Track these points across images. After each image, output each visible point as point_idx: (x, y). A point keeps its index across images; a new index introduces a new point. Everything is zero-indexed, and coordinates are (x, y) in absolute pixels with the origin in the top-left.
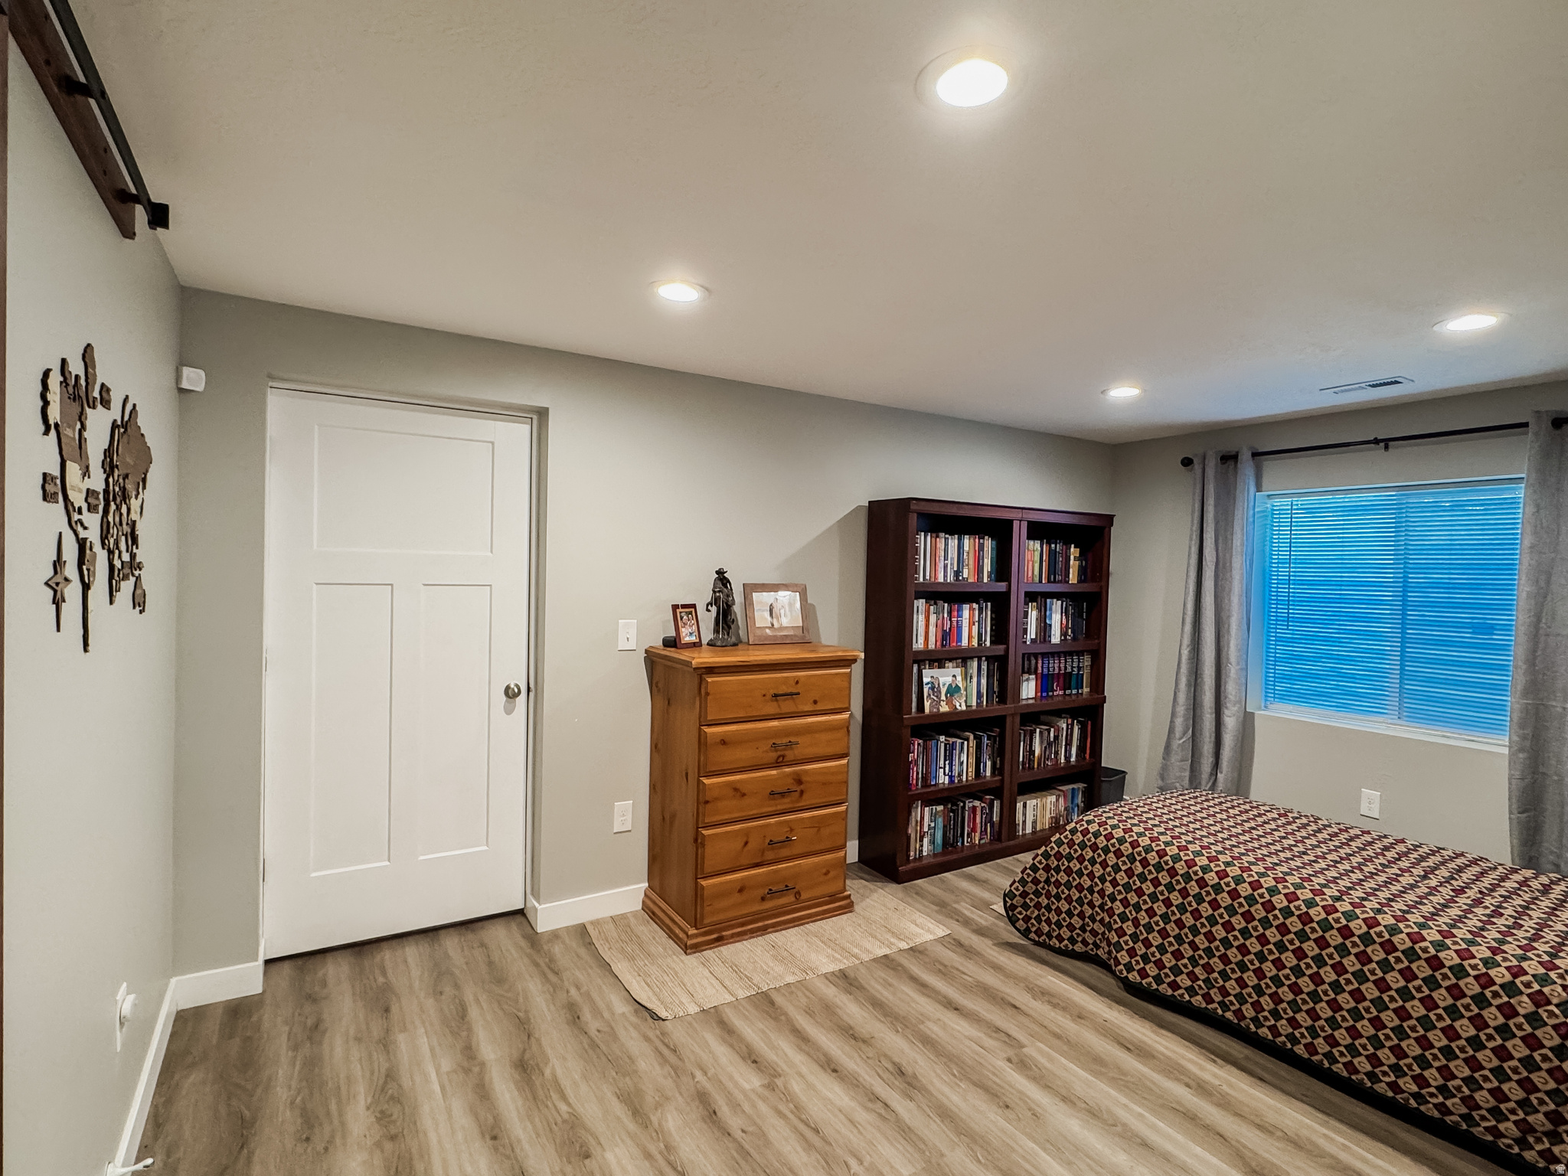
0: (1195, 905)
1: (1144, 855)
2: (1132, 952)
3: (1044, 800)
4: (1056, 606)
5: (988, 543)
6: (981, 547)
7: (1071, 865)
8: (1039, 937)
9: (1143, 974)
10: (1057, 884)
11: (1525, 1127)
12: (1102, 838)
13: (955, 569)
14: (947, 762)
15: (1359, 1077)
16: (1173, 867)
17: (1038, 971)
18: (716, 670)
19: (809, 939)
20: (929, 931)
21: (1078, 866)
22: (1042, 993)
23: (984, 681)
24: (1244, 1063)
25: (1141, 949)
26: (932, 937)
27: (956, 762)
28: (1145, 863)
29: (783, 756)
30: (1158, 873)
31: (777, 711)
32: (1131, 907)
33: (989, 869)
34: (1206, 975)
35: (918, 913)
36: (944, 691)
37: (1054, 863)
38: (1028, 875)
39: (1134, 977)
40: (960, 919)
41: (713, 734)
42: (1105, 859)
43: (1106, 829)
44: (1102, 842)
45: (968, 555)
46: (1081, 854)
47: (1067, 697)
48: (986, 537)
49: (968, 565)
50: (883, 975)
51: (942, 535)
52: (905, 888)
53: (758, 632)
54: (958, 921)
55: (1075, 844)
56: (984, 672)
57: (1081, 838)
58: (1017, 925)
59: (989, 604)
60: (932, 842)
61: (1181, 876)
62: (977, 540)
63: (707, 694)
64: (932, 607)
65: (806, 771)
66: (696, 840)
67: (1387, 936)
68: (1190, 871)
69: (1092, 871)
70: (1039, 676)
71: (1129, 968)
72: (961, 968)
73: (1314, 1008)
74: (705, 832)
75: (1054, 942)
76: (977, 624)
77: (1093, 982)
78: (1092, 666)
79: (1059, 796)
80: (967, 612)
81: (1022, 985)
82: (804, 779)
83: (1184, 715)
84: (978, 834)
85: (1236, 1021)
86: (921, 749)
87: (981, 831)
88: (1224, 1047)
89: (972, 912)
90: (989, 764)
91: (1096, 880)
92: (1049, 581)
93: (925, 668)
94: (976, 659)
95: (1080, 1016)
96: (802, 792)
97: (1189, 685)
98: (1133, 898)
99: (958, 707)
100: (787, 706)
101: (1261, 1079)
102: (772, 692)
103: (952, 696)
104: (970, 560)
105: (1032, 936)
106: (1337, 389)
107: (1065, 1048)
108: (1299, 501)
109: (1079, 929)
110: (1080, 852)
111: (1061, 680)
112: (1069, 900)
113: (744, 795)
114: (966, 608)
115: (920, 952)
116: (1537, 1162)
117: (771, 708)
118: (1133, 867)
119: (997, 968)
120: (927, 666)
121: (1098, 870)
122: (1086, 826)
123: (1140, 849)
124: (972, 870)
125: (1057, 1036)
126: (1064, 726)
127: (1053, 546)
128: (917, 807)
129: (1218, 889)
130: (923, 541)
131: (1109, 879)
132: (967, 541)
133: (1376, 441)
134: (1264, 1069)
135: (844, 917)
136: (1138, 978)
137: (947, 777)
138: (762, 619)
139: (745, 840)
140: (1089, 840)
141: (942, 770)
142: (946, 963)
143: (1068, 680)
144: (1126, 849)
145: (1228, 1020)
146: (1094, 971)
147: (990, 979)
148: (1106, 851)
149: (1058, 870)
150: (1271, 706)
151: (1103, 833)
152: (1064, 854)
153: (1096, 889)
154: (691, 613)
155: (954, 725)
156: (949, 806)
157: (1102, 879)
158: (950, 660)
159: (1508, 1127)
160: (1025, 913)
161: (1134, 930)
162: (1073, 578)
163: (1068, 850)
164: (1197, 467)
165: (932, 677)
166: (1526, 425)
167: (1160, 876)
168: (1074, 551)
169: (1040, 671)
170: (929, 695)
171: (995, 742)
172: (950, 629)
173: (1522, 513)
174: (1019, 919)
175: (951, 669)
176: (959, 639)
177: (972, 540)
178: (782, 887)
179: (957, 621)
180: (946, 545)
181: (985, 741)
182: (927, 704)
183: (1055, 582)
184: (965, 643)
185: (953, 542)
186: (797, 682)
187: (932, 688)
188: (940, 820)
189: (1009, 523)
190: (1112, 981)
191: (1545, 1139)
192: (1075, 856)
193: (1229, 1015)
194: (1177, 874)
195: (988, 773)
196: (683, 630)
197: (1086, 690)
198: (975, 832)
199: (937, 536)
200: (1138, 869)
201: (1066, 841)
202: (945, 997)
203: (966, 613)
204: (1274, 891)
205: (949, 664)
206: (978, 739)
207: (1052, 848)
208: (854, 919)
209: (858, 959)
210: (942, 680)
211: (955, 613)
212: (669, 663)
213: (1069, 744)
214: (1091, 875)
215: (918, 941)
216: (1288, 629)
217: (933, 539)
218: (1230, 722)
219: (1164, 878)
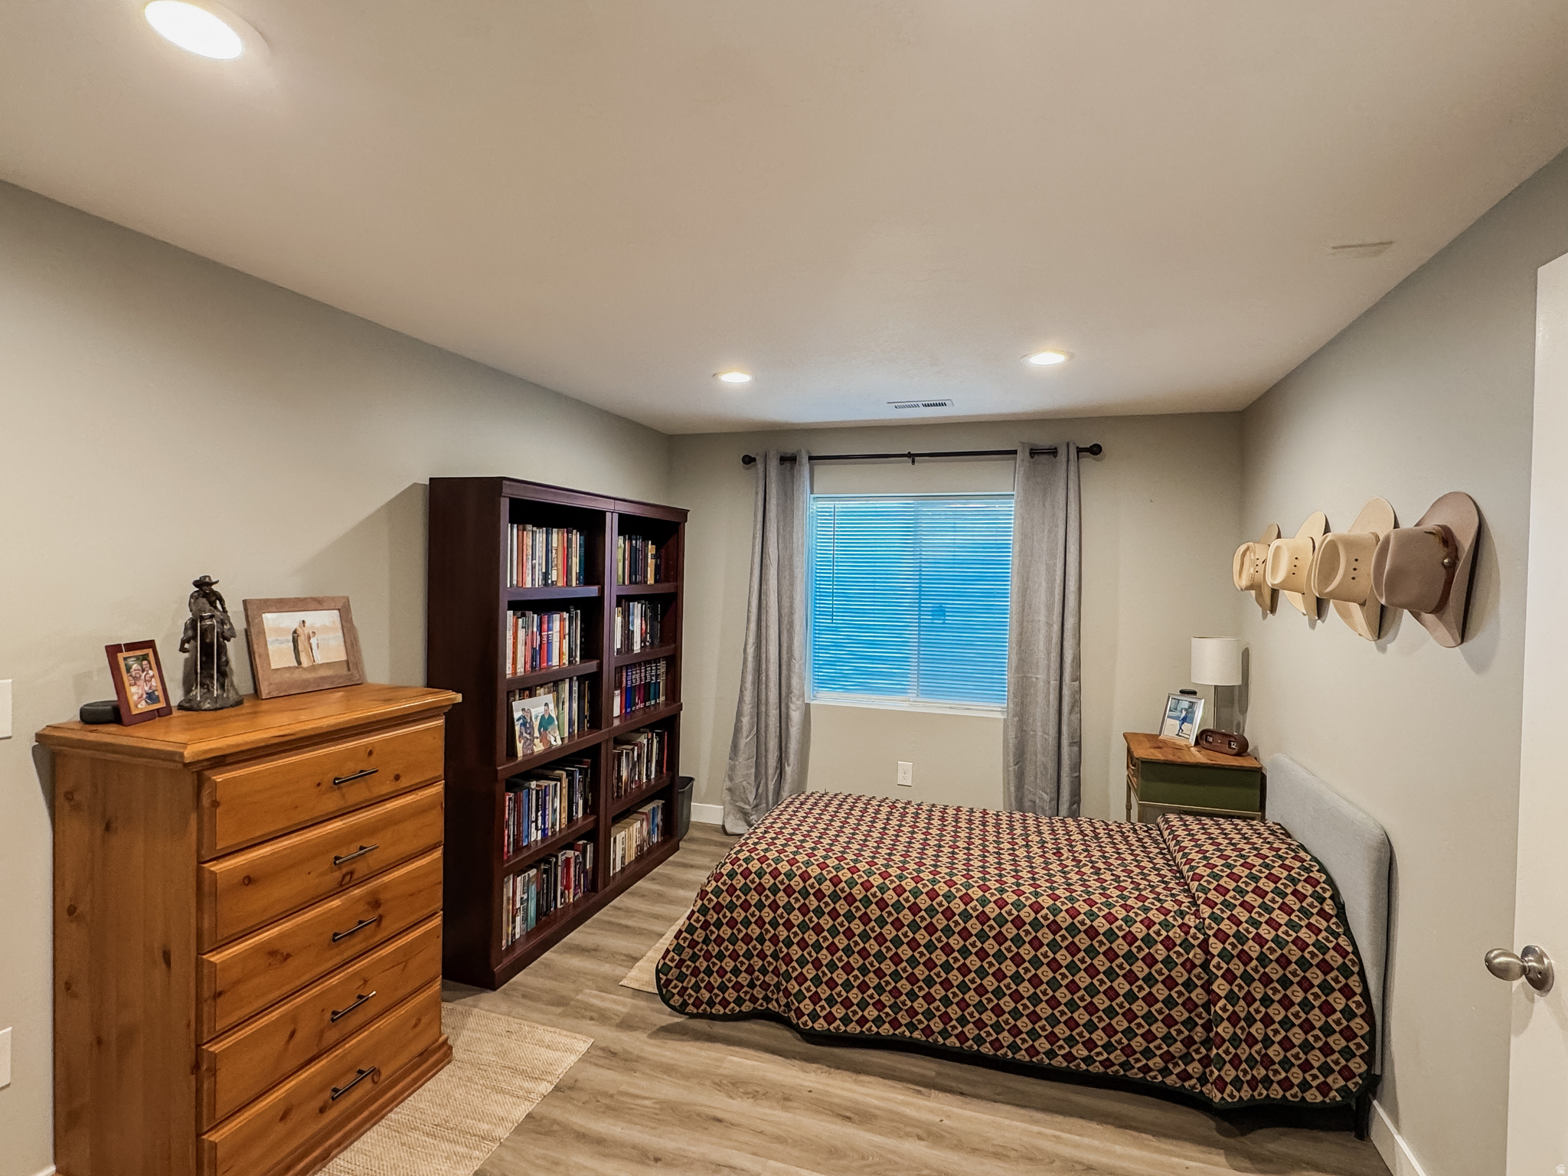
0: (878, 929)
1: (817, 886)
2: (815, 999)
3: (631, 829)
4: (637, 608)
5: (576, 538)
6: (569, 541)
7: (735, 915)
8: (698, 1008)
9: (830, 1018)
10: (719, 941)
11: (1168, 1057)
12: (767, 876)
13: (544, 571)
14: (540, 814)
15: (1039, 1057)
16: (850, 893)
17: (713, 1054)
18: (229, 760)
19: (405, 1139)
20: (568, 1050)
21: (743, 914)
22: (733, 1084)
23: (575, 706)
24: (939, 1080)
25: (824, 992)
26: (572, 1059)
27: (549, 811)
28: (819, 895)
29: (351, 873)
30: (835, 903)
31: (342, 804)
32: (810, 948)
33: (592, 931)
34: (893, 1000)
35: (541, 1027)
36: (536, 724)
37: (713, 917)
38: (685, 939)
39: (821, 1025)
40: (595, 1015)
41: (230, 872)
42: (775, 900)
43: (769, 865)
44: (768, 881)
45: (557, 553)
46: (746, 900)
47: (647, 710)
48: (575, 531)
49: (556, 566)
50: (539, 1151)
51: (529, 527)
52: (505, 992)
53: (277, 678)
54: (592, 1019)
55: (736, 890)
56: (575, 695)
57: (743, 881)
58: (672, 1002)
59: (579, 611)
60: (525, 919)
61: (860, 901)
62: (565, 535)
63: (215, 804)
64: (520, 620)
65: (385, 886)
66: (196, 1067)
67: (1051, 918)
68: (869, 894)
69: (760, 917)
70: (624, 689)
71: (814, 1016)
72: (632, 1090)
73: (998, 1004)
74: (215, 1048)
75: (719, 1009)
76: (567, 637)
77: (774, 1043)
78: (667, 672)
79: (643, 820)
80: (558, 623)
81: (707, 1082)
82: (382, 897)
83: (751, 713)
84: (572, 891)
85: (924, 1038)
86: (512, 805)
87: (575, 886)
88: (916, 1070)
89: (603, 999)
90: (581, 802)
91: (767, 926)
92: (631, 582)
93: (514, 700)
94: (567, 681)
95: (787, 1098)
96: (380, 919)
97: (753, 683)
98: (811, 937)
99: (554, 743)
100: (356, 793)
101: (962, 1094)
102: (332, 776)
103: (546, 729)
104: (557, 557)
105: (691, 1009)
106: (899, 406)
107: (795, 1153)
108: (839, 504)
109: (748, 986)
110: (743, 897)
111: (642, 691)
112: (734, 956)
113: (288, 956)
114: (556, 617)
115: (571, 1088)
116: (1176, 1083)
117: (331, 802)
118: (807, 902)
119: (669, 1070)
120: (517, 697)
121: (767, 915)
122: (745, 866)
123: (812, 880)
124: (574, 937)
125: (780, 1139)
126: (645, 741)
127: (634, 542)
128: (509, 880)
129: (898, 906)
130: (511, 534)
131: (781, 921)
132: (556, 537)
133: (909, 455)
134: (956, 1079)
135: (443, 1075)
136: (825, 1025)
137: (540, 832)
138: (278, 655)
139: (291, 1028)
140: (753, 882)
141: (534, 825)
142: (612, 1091)
143: (647, 690)
144: (797, 883)
145: (917, 1039)
146: (765, 1029)
147: (668, 1090)
148: (774, 890)
149: (718, 924)
150: (818, 695)
151: (768, 871)
152: (724, 904)
153: (767, 937)
154: (145, 657)
155: (546, 766)
156: (543, 867)
157: (774, 924)
158: (541, 686)
159: (1156, 1062)
160: (681, 985)
161: (814, 972)
162: (651, 580)
163: (729, 899)
164: (760, 466)
165: (523, 710)
166: (1015, 452)
167: (837, 906)
168: (651, 549)
169: (624, 685)
170: (521, 733)
171: (586, 776)
172: (540, 645)
173: (1012, 523)
174: (674, 994)
175: (543, 697)
176: (549, 659)
177: (560, 535)
178: (352, 1077)
179: (548, 635)
180: (533, 540)
181: (578, 776)
182: (520, 746)
183: (636, 583)
184: (555, 662)
185: (541, 536)
186: (370, 753)
187: (524, 724)
188: (533, 888)
189: (600, 515)
190: (788, 1034)
191: (1180, 1062)
192: (738, 903)
193: (917, 1035)
194: (856, 900)
195: (580, 815)
196: (134, 689)
197: (662, 698)
198: (569, 889)
199: (524, 530)
200: (813, 903)
201: (724, 888)
202: (634, 1147)
203: (556, 625)
204: (949, 897)
205: (540, 691)
206: (570, 775)
207: (710, 900)
208: (459, 1073)
209: (493, 1140)
210: (534, 712)
211: (545, 626)
212: (110, 756)
213: (649, 761)
214: (760, 922)
215: (561, 1071)
216: (832, 623)
217: (520, 533)
218: (796, 716)
219: (842, 907)
